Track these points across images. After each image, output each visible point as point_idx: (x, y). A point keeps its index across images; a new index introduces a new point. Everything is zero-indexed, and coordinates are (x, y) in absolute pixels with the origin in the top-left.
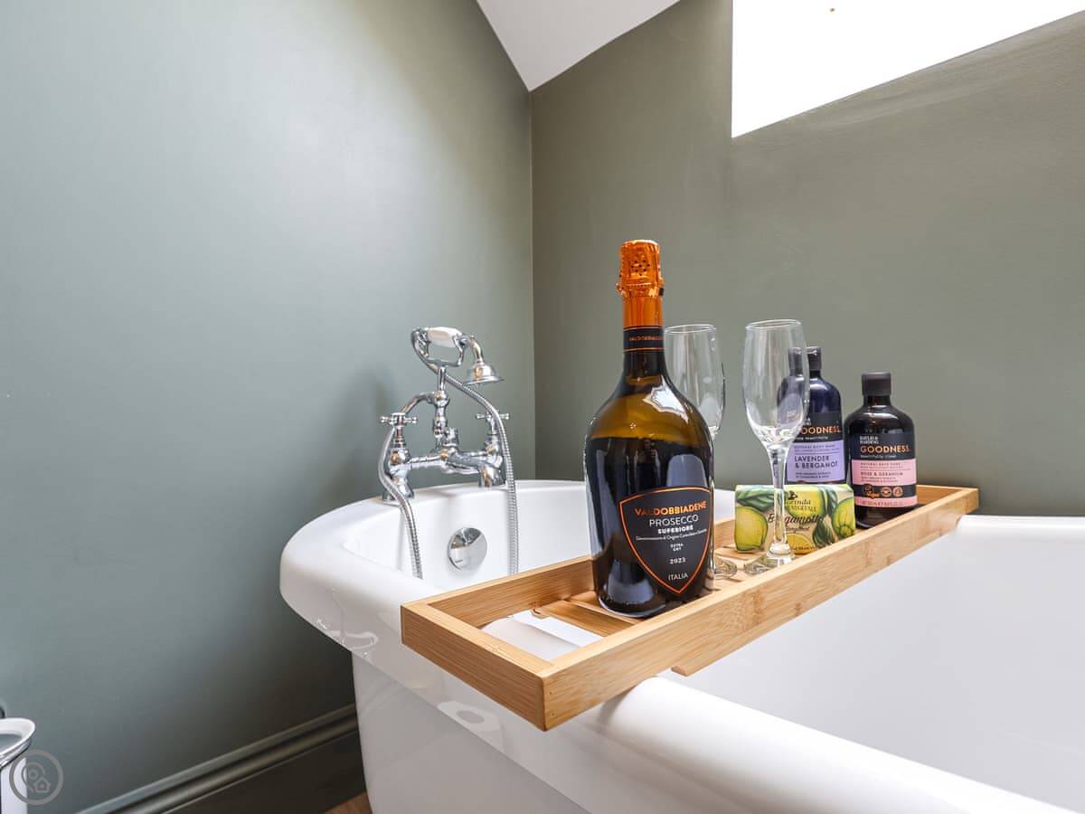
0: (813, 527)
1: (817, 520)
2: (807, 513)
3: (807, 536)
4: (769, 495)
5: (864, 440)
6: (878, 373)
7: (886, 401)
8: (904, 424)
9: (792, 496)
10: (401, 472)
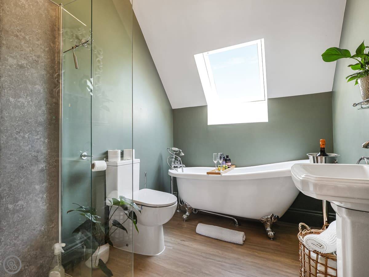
1: (225, 167)
5: (227, 161)
7: (228, 157)
8: (230, 159)
10: (173, 166)
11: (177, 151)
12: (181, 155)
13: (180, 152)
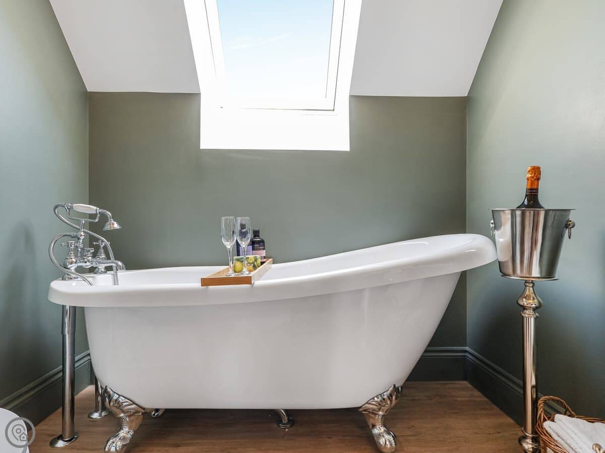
0: (252, 265)
1: (253, 263)
2: (251, 262)
3: (251, 267)
4: (243, 258)
5: (255, 246)
6: (257, 229)
7: (258, 236)
8: (263, 241)
9: (248, 258)
10: (73, 267)
11: (93, 216)
12: (107, 227)
13: (104, 218)
